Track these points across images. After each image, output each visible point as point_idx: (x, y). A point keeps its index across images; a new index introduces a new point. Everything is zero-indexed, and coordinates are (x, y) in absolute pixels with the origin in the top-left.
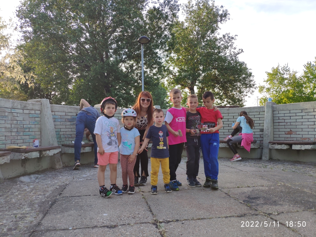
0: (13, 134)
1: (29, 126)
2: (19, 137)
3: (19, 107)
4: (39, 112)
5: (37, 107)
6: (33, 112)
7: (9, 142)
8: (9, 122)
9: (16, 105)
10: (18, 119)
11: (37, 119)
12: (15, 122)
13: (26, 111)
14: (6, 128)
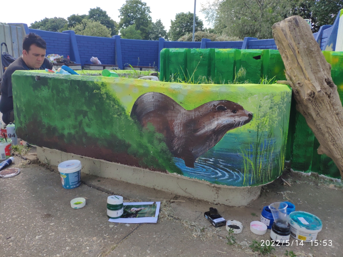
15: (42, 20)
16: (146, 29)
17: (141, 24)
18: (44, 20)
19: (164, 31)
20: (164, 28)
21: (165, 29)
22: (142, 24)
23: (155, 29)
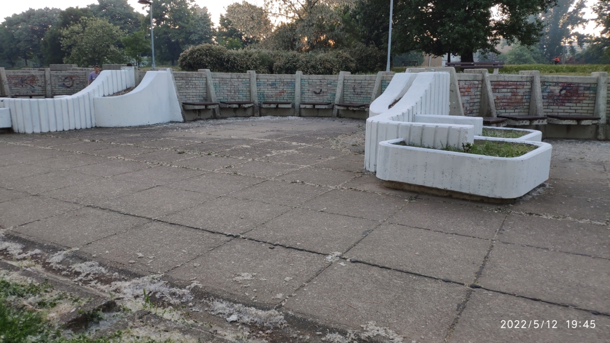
0: (232, 93)
1: (242, 89)
2: (236, 96)
3: (235, 77)
4: (248, 80)
5: (247, 77)
6: (244, 80)
7: (230, 98)
8: (229, 86)
9: (233, 76)
10: (234, 84)
11: (247, 84)
12: (233, 86)
13: (240, 80)
14: (227, 90)
15: (25, 12)
16: (186, 26)
17: (177, 19)
18: (27, 12)
19: (213, 29)
20: (213, 25)
21: (215, 27)
22: (180, 19)
23: (198, 27)
